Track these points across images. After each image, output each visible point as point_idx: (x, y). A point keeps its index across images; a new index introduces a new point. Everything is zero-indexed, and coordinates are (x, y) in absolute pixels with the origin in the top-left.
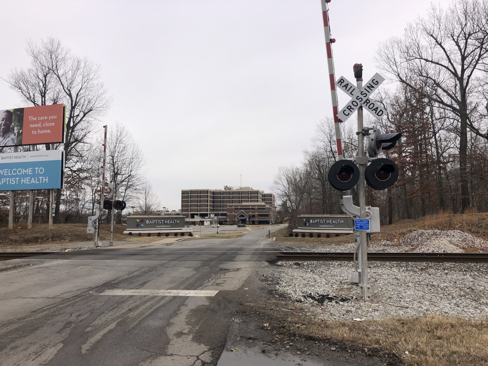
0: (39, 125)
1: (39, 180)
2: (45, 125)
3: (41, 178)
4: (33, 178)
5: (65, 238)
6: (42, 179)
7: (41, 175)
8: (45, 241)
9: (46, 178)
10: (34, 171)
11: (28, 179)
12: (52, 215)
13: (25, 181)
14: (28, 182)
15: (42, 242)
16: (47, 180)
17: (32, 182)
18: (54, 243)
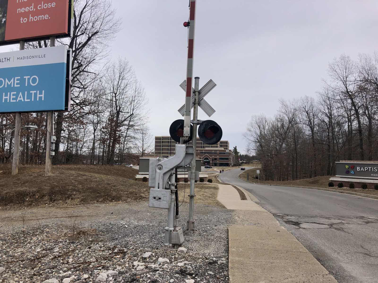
0: (31, 8)
1: (29, 96)
2: (40, 7)
3: (33, 92)
4: (21, 94)
5: (73, 196)
6: (36, 94)
7: (34, 88)
8: (36, 200)
9: (41, 93)
10: (22, 81)
11: (13, 95)
12: (50, 153)
13: (8, 97)
14: (13, 99)
15: (32, 202)
16: (43, 96)
17: (19, 99)
18: (53, 206)
